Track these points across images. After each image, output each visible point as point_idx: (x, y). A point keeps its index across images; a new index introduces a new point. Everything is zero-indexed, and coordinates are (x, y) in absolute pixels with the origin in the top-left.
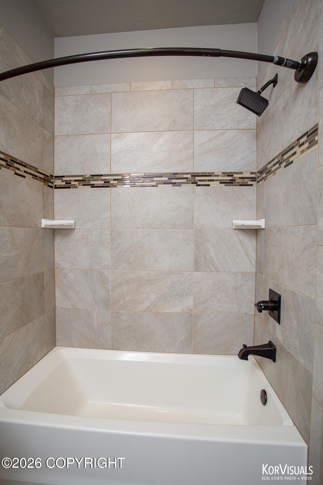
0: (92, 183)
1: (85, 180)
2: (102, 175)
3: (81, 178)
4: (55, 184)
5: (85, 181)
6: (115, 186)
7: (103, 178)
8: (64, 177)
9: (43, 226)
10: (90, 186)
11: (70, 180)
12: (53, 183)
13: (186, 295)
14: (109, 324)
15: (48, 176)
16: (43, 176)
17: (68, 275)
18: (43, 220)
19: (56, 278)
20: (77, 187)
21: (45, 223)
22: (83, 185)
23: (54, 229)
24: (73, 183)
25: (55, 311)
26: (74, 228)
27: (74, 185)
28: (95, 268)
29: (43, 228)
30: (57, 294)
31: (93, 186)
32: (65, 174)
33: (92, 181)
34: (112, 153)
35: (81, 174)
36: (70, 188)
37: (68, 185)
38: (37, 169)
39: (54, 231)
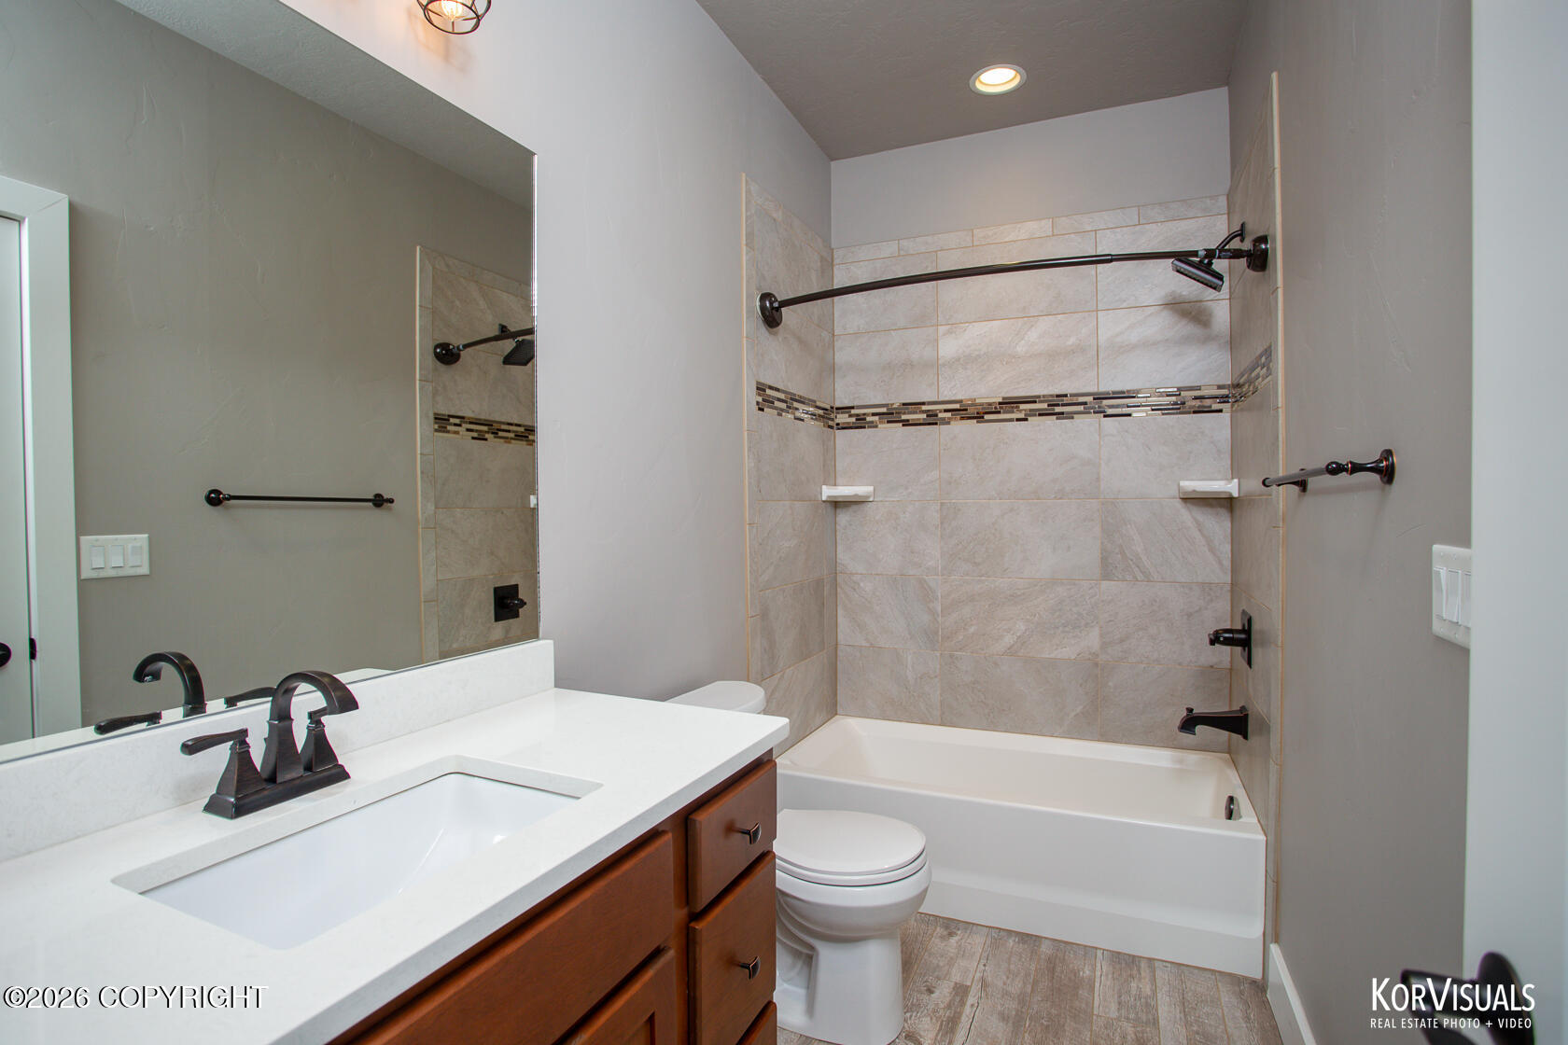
0: (904, 417)
1: (893, 414)
2: (923, 404)
3: (884, 410)
4: (837, 421)
5: (891, 415)
6: (948, 423)
7: (924, 408)
8: (853, 408)
9: (824, 498)
10: (901, 424)
11: (864, 414)
12: (833, 420)
13: (1086, 625)
14: (936, 677)
15: (826, 410)
16: (821, 412)
17: (862, 585)
18: (824, 487)
19: (839, 589)
20: (876, 427)
21: (828, 492)
22: (889, 422)
23: (836, 502)
24: (869, 419)
25: (836, 648)
26: (871, 499)
27: (872, 422)
28: (911, 573)
29: (824, 502)
30: (840, 619)
31: (906, 423)
32: (855, 404)
33: (904, 413)
34: (940, 362)
35: (884, 402)
36: (864, 427)
37: (861, 423)
38: (815, 402)
39: (837, 504)
